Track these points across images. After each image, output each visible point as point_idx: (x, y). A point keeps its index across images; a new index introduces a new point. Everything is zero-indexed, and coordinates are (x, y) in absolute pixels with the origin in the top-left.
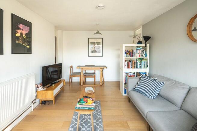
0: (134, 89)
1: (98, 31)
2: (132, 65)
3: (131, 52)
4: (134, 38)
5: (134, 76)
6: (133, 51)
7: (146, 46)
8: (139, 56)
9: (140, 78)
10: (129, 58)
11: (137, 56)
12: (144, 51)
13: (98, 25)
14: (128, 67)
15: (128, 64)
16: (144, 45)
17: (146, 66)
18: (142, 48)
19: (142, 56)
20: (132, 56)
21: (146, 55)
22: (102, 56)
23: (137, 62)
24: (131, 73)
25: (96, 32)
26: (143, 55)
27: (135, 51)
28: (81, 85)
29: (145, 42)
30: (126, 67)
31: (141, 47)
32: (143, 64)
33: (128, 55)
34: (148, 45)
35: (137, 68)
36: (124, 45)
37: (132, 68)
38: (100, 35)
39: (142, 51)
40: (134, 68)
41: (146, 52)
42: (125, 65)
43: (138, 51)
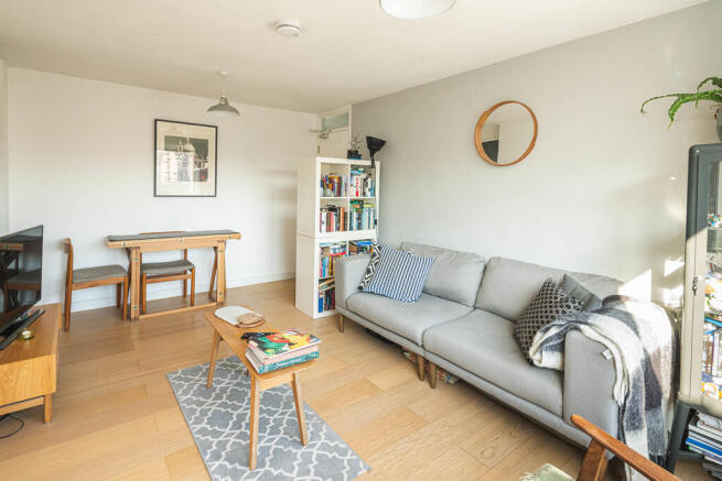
0: (360, 288)
1: (226, 100)
2: (339, 222)
3: (336, 180)
4: (320, 137)
5: (344, 253)
6: (340, 179)
7: (373, 166)
8: (357, 195)
9: (374, 255)
10: (332, 198)
11: (351, 193)
12: (369, 181)
13: (224, 76)
14: (329, 229)
15: (329, 217)
16: (368, 163)
17: (372, 222)
18: (364, 172)
19: (364, 194)
20: (339, 194)
21: (373, 190)
22: (213, 194)
23: (351, 214)
24: (337, 247)
25: (217, 102)
26: (367, 190)
27: (346, 178)
28: (133, 316)
29: (372, 155)
30: (324, 227)
31: (359, 166)
32: (365, 216)
33: (329, 191)
34: (377, 164)
35: (351, 229)
36: (320, 160)
37: (338, 229)
38: (232, 114)
39: (365, 180)
40: (345, 229)
41: (373, 181)
42: (321, 223)
43: (355, 177)
